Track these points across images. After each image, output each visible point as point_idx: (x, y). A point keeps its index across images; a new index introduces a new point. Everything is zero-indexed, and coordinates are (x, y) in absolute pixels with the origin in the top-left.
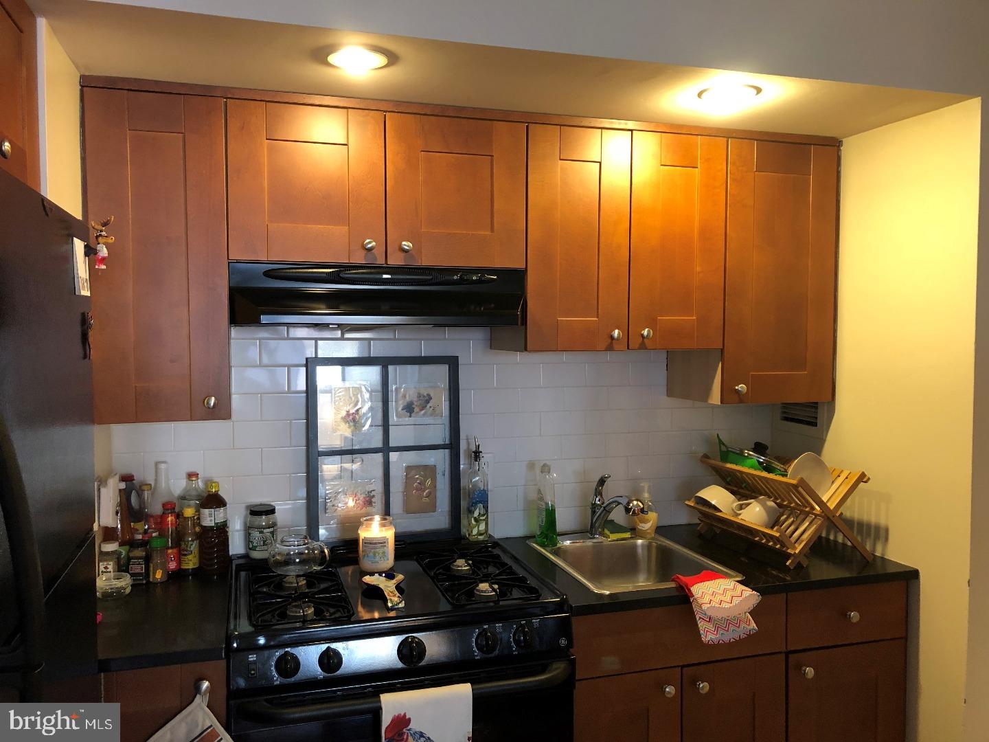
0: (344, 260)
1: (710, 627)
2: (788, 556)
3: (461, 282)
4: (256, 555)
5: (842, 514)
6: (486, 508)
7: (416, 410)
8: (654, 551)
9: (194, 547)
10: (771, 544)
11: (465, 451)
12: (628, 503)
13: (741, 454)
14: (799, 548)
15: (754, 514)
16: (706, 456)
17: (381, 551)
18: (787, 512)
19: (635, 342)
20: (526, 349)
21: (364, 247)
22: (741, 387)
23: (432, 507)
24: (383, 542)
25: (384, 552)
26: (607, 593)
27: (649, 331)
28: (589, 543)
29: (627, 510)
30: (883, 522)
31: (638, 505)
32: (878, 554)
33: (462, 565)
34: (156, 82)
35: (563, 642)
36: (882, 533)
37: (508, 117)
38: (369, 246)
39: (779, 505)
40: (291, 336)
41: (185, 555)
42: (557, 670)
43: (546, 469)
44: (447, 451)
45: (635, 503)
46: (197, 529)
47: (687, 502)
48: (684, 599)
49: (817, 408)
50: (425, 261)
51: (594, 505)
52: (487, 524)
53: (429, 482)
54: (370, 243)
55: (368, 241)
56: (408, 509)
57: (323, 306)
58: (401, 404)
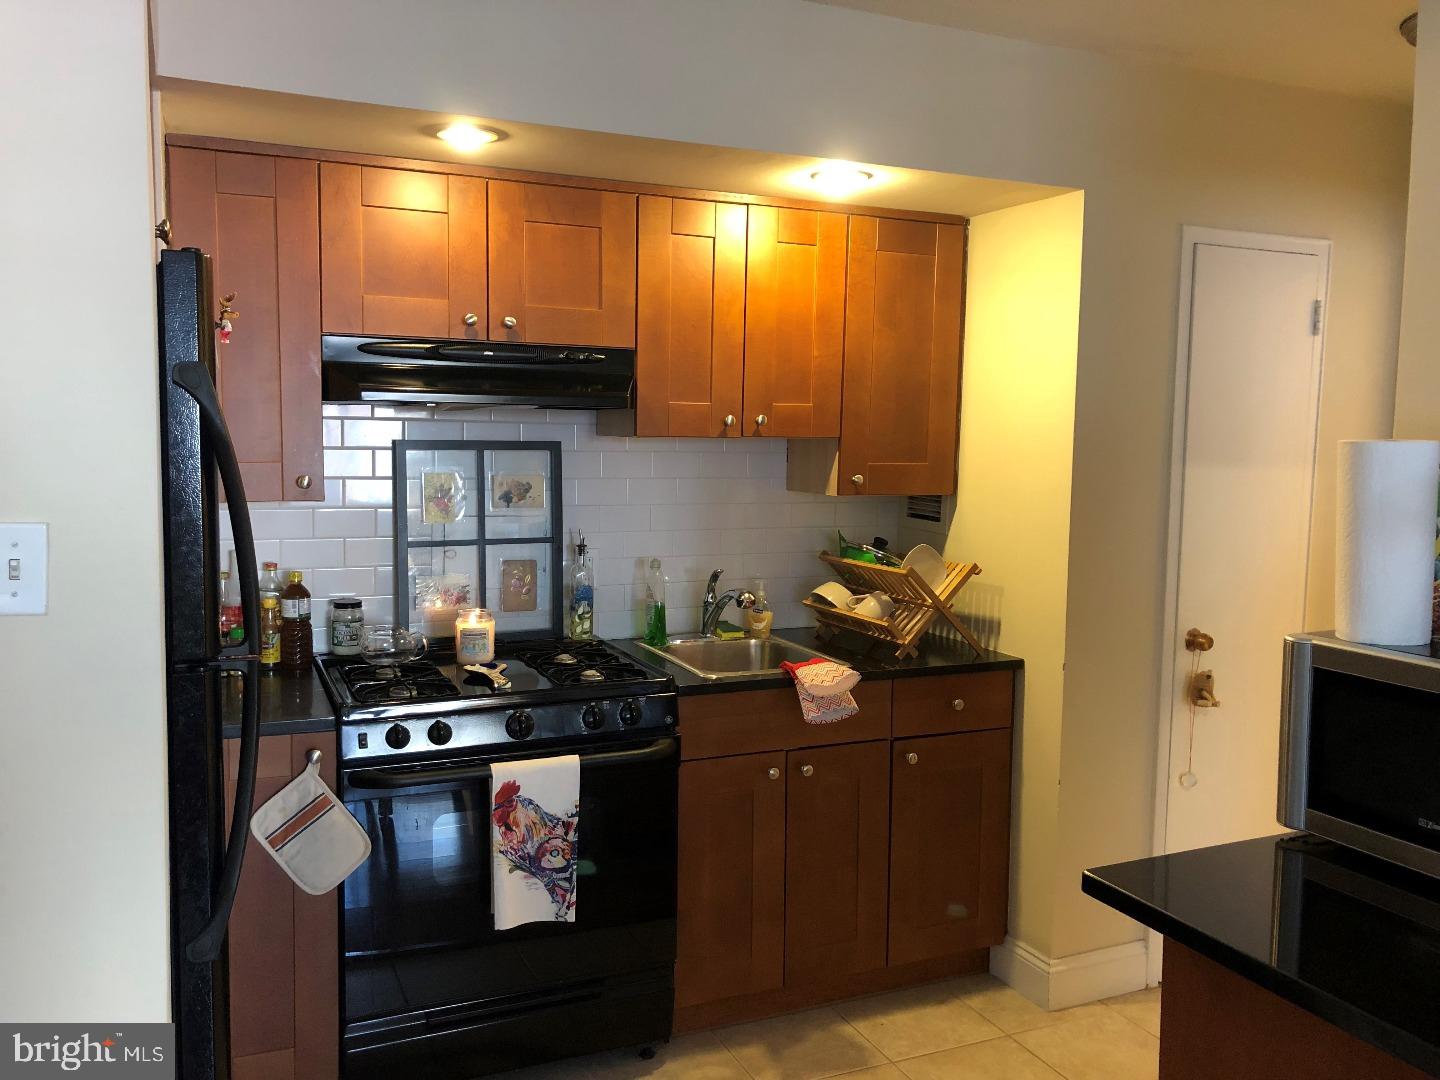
0: (444, 336)
1: (812, 706)
2: (897, 647)
3: (567, 360)
4: (342, 651)
5: (952, 605)
6: (591, 605)
7: (515, 499)
8: (767, 650)
9: (276, 640)
10: (882, 637)
11: (568, 546)
12: (740, 596)
13: (860, 549)
14: (909, 638)
15: (869, 608)
16: (825, 553)
17: (481, 642)
18: (903, 607)
19: (749, 429)
20: (635, 435)
21: (464, 322)
22: (858, 478)
23: (533, 606)
24: (482, 634)
25: (484, 644)
26: (714, 677)
27: (763, 418)
28: (701, 642)
29: (739, 603)
30: (996, 615)
31: (750, 598)
32: (991, 649)
33: (566, 659)
34: (247, 142)
35: (669, 720)
36: (995, 625)
37: (616, 187)
38: (471, 321)
39: (895, 601)
40: (376, 416)
41: (267, 648)
42: (662, 745)
43: (655, 564)
44: (548, 545)
45: (747, 595)
46: (279, 622)
47: (804, 602)
48: (789, 682)
49: (940, 502)
50: (529, 338)
51: (707, 604)
52: (591, 622)
53: (528, 578)
54: (471, 317)
55: (470, 315)
56: (507, 606)
57: (419, 383)
58: (498, 493)
